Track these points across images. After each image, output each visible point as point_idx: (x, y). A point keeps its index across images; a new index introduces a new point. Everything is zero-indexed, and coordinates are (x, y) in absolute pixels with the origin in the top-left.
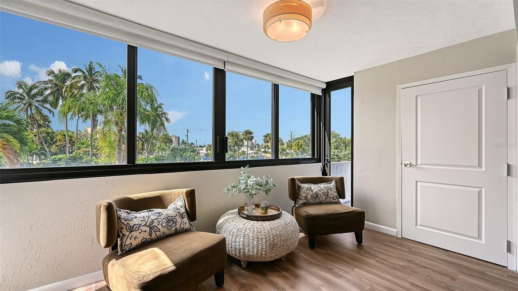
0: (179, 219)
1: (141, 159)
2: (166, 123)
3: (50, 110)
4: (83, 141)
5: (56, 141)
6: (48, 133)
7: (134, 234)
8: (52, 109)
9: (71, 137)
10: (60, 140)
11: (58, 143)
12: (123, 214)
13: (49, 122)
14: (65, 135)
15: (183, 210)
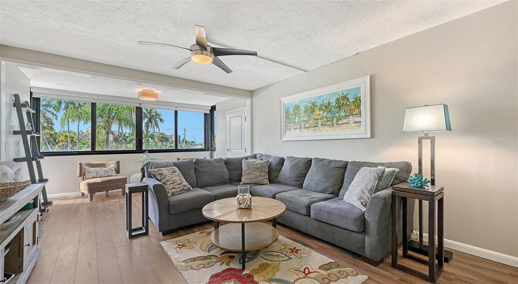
0: (110, 172)
1: (98, 149)
2: (159, 123)
3: (53, 114)
4: (85, 142)
5: (59, 142)
6: (51, 135)
7: (90, 174)
8: (55, 112)
9: (73, 138)
10: (62, 141)
11: (61, 144)
12: (86, 167)
13: (52, 124)
14: (67, 136)
15: (113, 169)
